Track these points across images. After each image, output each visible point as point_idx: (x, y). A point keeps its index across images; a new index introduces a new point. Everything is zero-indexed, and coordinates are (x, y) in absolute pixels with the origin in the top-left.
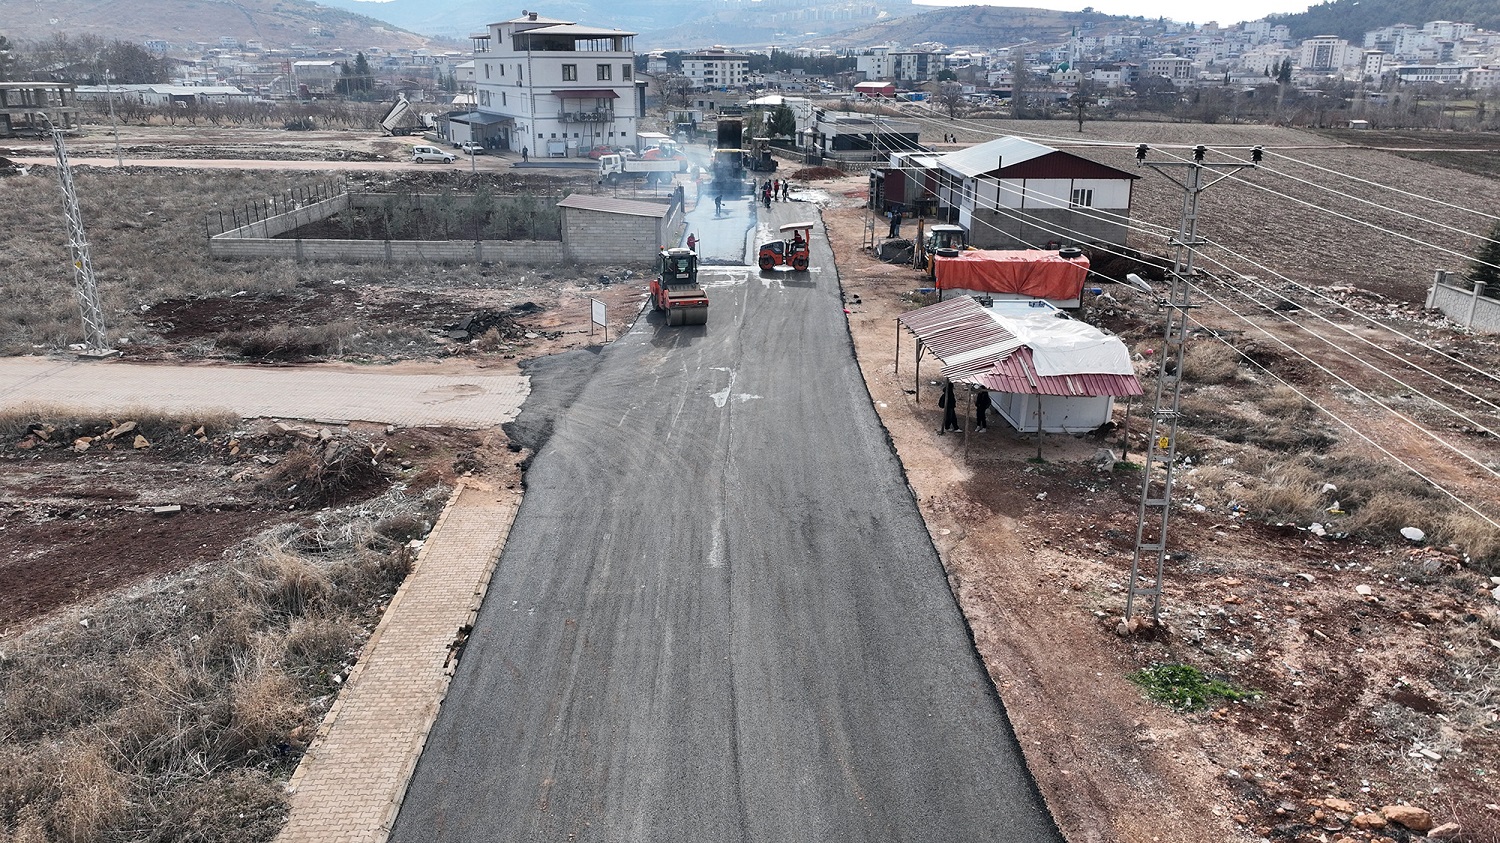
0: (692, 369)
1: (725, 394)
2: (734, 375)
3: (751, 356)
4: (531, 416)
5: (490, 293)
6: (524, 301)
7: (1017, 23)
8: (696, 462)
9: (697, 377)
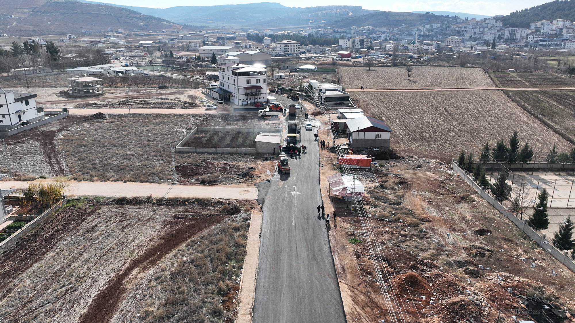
0: (288, 186)
1: (294, 192)
2: (296, 188)
3: (299, 183)
4: (260, 198)
5: (243, 164)
6: (251, 166)
7: (401, 18)
8: (290, 207)
9: (289, 188)
